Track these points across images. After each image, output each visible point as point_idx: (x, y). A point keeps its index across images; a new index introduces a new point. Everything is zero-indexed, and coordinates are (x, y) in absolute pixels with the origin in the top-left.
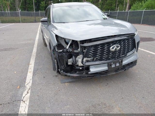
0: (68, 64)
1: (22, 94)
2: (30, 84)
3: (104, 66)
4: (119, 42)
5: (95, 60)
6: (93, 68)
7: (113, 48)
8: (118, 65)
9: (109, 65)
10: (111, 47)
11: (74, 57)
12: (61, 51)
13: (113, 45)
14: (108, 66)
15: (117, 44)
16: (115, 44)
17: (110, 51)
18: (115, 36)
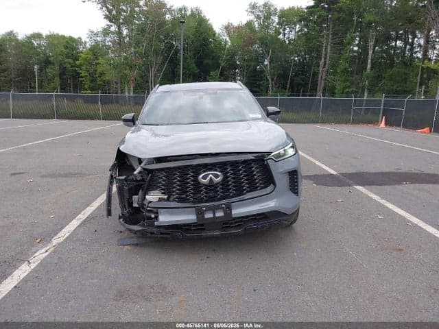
0: (134, 205)
1: (35, 253)
2: (61, 240)
3: (189, 213)
4: (221, 166)
5: (171, 199)
6: (164, 214)
7: (204, 178)
8: (220, 214)
9: (200, 213)
10: (201, 176)
11: (140, 192)
12: (123, 178)
13: (204, 172)
14: (197, 214)
15: (216, 170)
16: (210, 170)
17: (199, 183)
18: (217, 154)
